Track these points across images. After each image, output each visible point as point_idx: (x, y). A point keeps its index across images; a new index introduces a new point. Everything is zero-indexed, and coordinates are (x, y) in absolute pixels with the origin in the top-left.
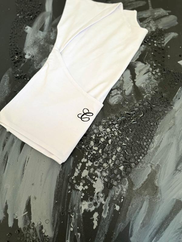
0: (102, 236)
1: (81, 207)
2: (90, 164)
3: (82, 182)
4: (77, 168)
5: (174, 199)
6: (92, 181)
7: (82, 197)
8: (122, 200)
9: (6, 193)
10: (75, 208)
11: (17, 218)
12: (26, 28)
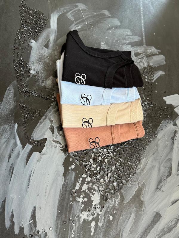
1: (81, 217)
2: (89, 179)
3: (82, 195)
4: (78, 183)
5: (155, 212)
7: (82, 208)
9: (12, 203)
10: (75, 218)
11: (23, 226)
12: (31, 41)
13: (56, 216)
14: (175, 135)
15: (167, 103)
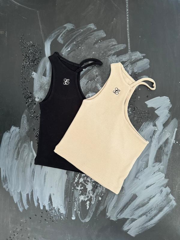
0: (91, 213)
1: (80, 199)
3: (80, 185)
4: (77, 177)
5: (132, 194)
6: (86, 185)
7: (80, 193)
8: (103, 194)
9: (37, 192)
10: (76, 199)
11: (45, 205)
12: (32, 73)
13: (64, 198)
14: (154, 134)
15: (149, 106)
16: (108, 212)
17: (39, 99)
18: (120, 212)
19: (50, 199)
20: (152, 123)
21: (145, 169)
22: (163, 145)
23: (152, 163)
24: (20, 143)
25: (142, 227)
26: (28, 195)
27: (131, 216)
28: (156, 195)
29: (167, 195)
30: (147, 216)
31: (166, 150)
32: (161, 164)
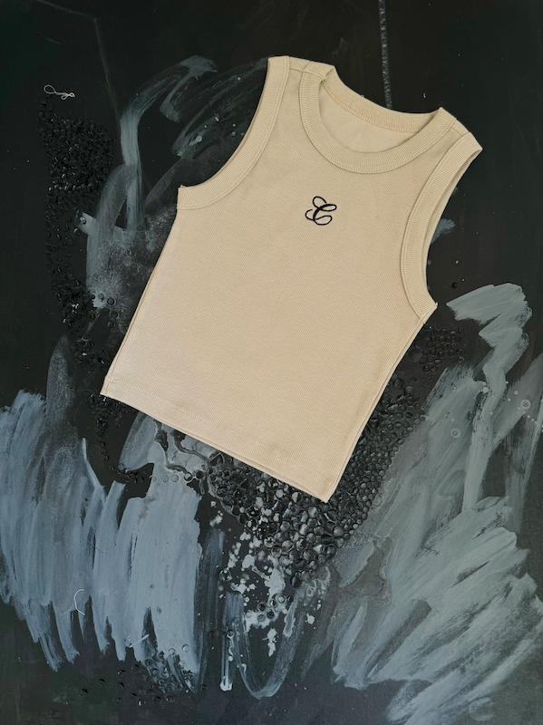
0: (284, 666)
1: (245, 622)
2: (257, 543)
3: (244, 578)
4: (233, 553)
6: (263, 575)
7: (245, 605)
8: (319, 606)
9: (104, 604)
10: (233, 624)
11: (131, 646)
12: (81, 219)
13: (193, 623)
14: (477, 406)
15: (459, 317)
16: (338, 664)
17: (105, 302)
18: (377, 661)
19: (149, 627)
20: (471, 371)
21: (453, 518)
22: (509, 440)
23: (476, 498)
24: (46, 447)
25: (449, 707)
26: (75, 614)
27: (412, 673)
28: (490, 602)
29: (527, 599)
30: (463, 670)
31: (518, 454)
32: (502, 502)
